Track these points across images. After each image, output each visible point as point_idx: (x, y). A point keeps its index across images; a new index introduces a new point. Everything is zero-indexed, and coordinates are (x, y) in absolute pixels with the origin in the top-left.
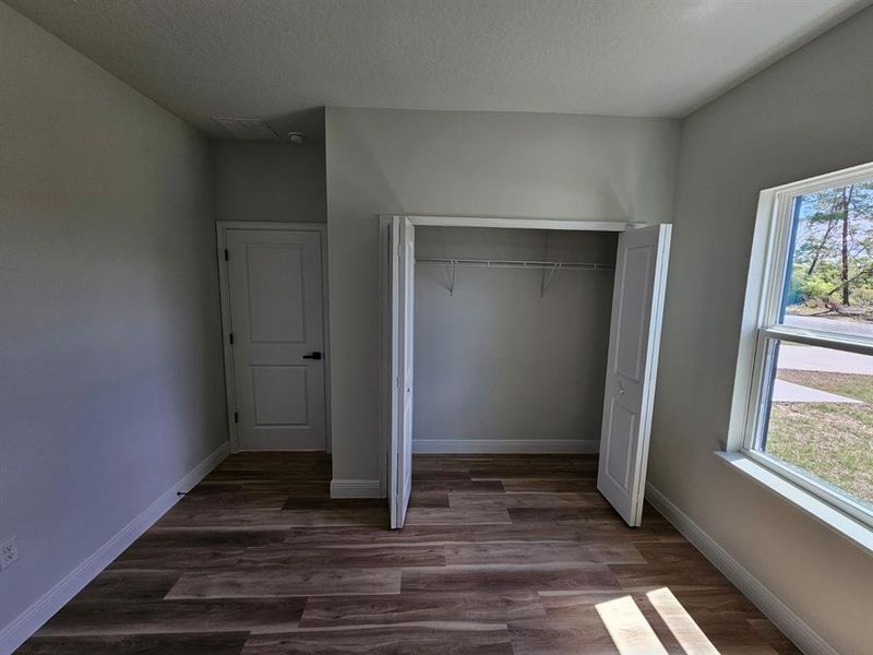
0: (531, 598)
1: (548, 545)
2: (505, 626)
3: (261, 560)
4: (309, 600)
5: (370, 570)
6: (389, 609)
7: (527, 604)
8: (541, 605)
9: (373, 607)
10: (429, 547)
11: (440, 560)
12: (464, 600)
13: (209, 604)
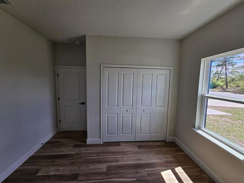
0: (143, 171)
1: (148, 156)
2: (136, 179)
3: (66, 162)
4: (80, 174)
5: (98, 164)
6: (103, 176)
7: (142, 172)
8: (146, 173)
9: (98, 175)
10: (115, 157)
11: (118, 161)
12: (124, 172)
13: (50, 176)
